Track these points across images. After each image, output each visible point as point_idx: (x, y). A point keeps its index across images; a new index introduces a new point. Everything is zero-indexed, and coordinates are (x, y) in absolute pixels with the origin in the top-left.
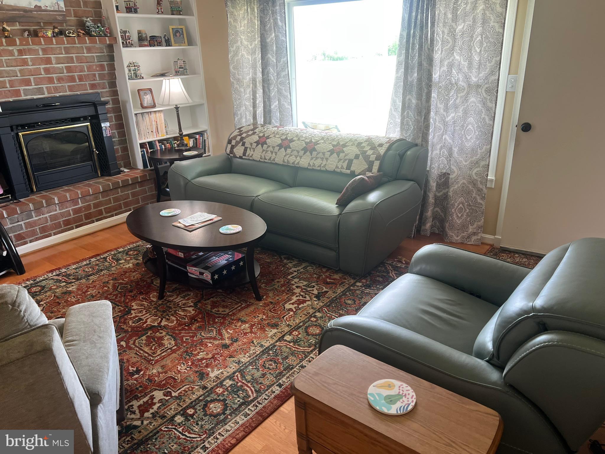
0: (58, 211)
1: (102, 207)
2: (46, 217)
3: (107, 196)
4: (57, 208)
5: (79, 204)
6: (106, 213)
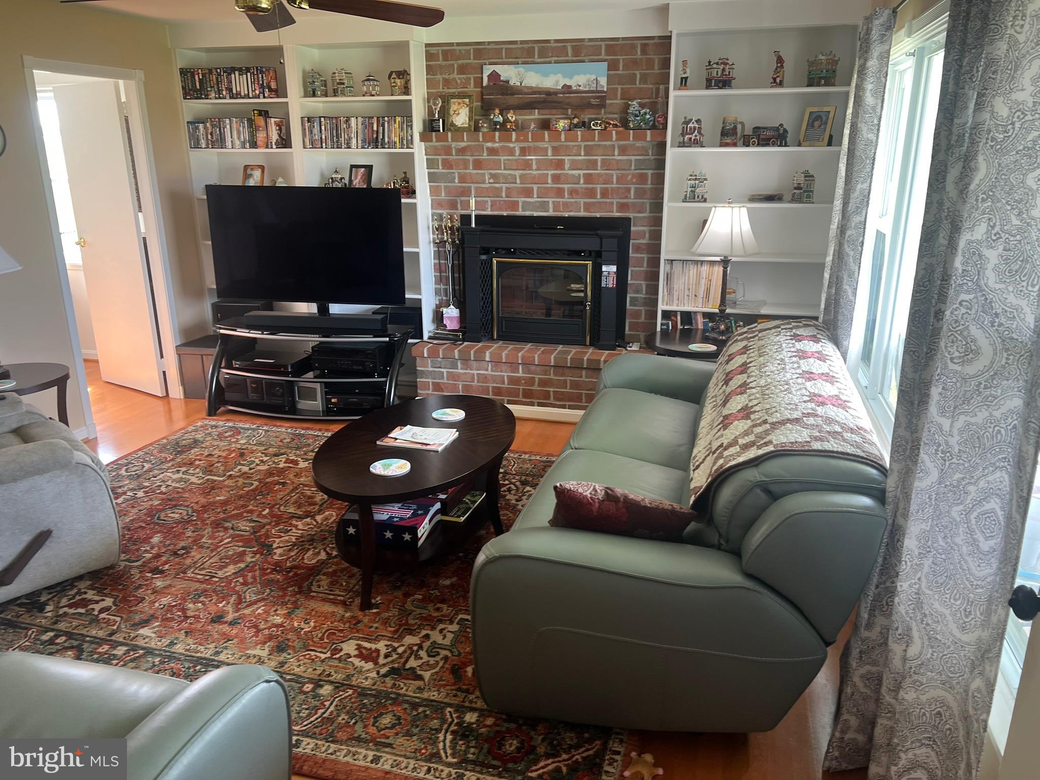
0: (489, 372)
1: (549, 387)
2: (473, 374)
3: (563, 375)
4: (490, 368)
5: (518, 372)
6: (556, 399)
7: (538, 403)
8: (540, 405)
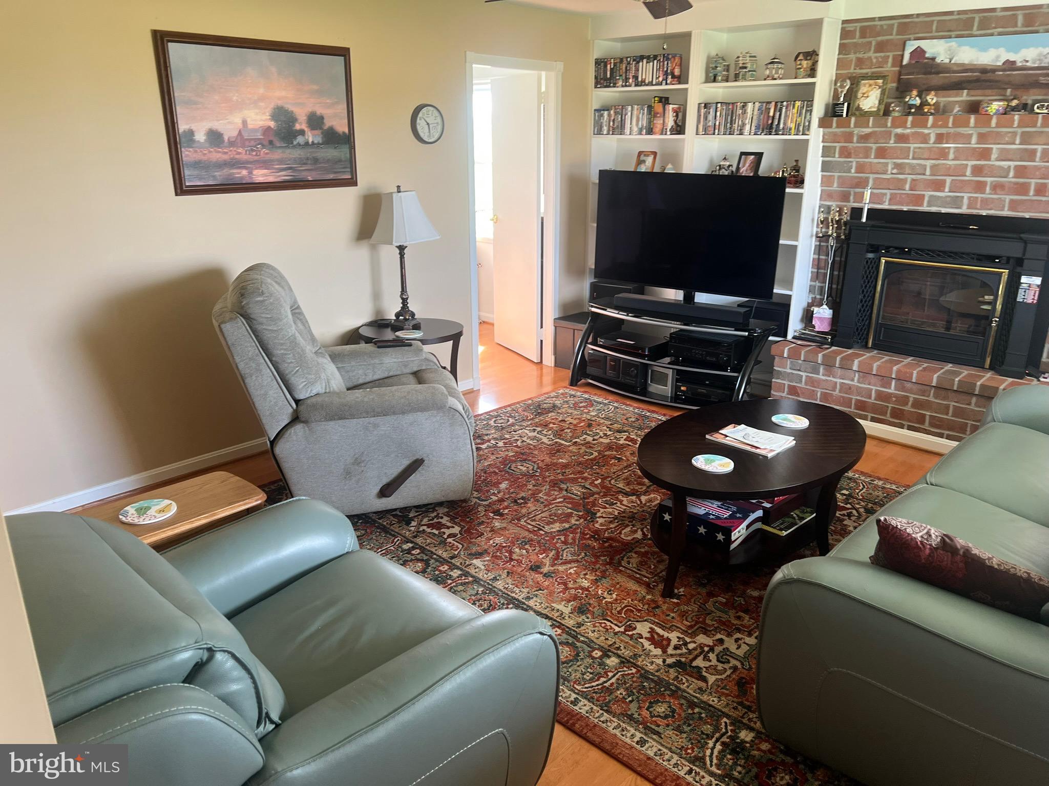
0: (855, 383)
1: (927, 411)
4: (856, 379)
5: (890, 388)
6: (931, 425)
7: (908, 426)
8: (910, 428)
